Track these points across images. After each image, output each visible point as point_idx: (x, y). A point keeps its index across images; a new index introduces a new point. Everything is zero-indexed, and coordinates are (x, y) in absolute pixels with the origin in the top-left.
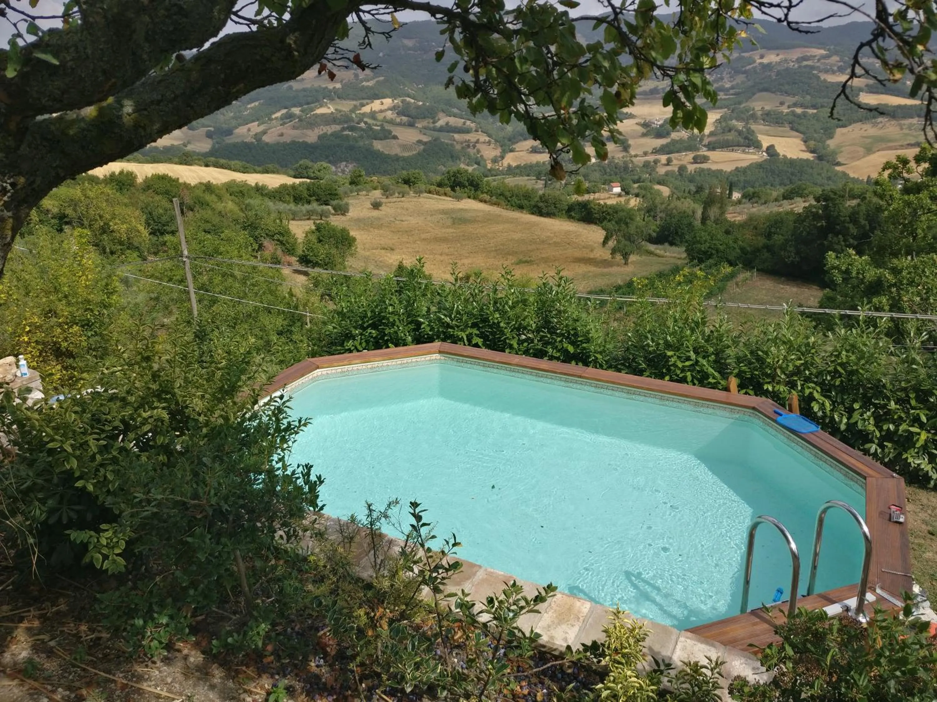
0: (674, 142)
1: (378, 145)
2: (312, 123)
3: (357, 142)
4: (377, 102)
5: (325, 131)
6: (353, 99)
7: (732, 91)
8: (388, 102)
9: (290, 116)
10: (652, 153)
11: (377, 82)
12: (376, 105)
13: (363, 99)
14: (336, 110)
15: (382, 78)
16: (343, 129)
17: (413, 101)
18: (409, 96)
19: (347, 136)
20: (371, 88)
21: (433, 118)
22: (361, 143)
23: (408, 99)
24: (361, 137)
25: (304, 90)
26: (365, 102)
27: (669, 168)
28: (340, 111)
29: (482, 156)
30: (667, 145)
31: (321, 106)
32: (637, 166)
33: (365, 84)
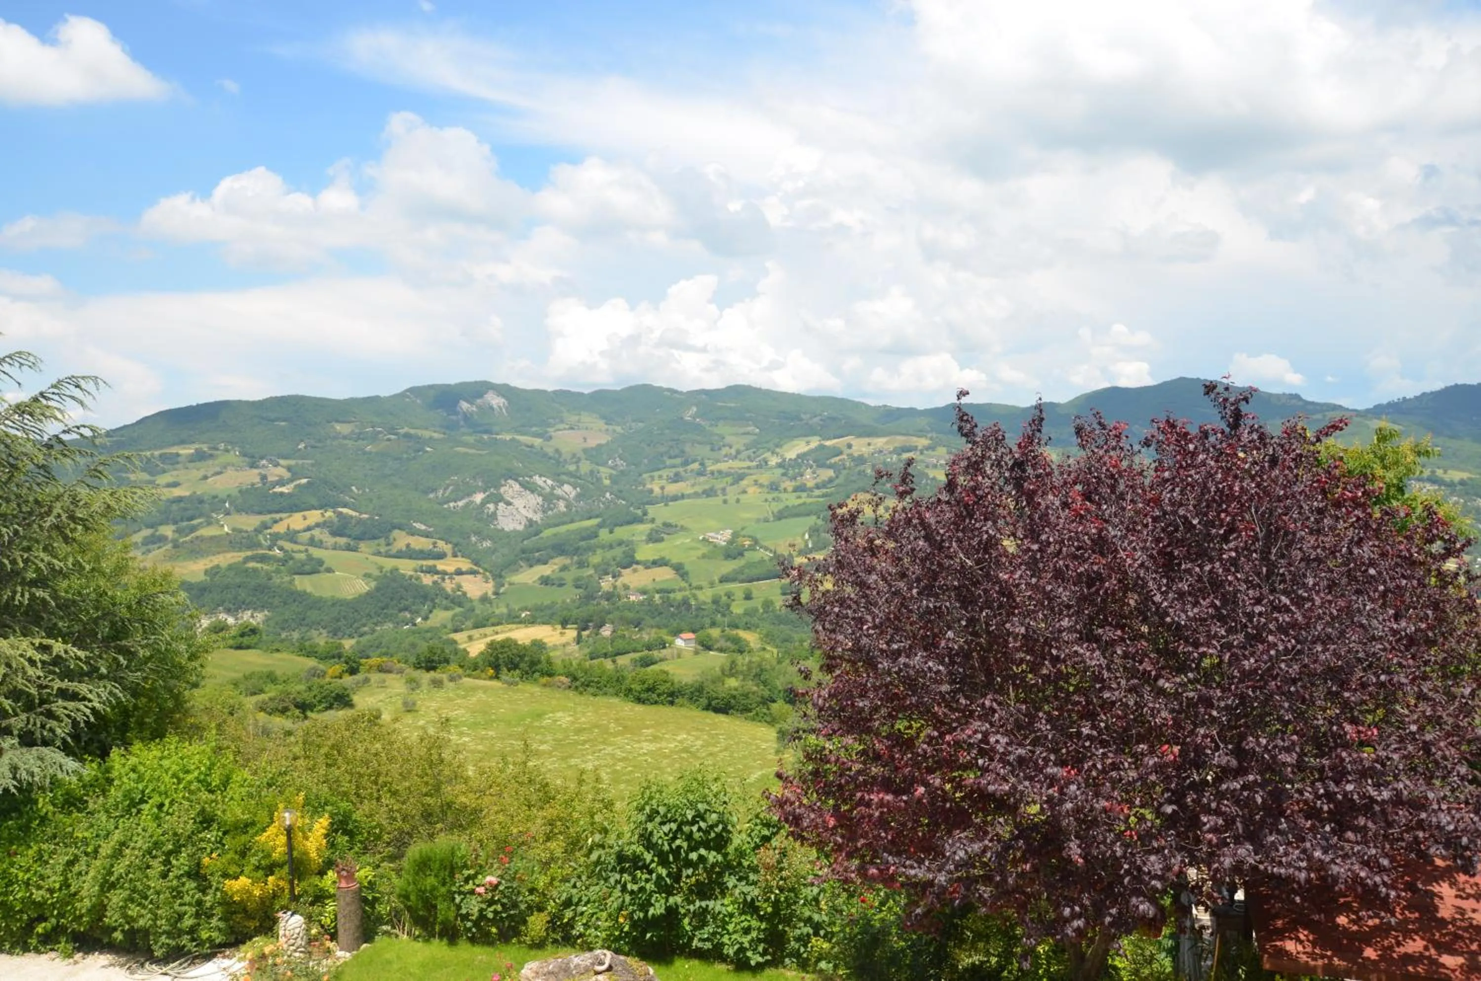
0: (750, 565)
1: (303, 583)
2: (196, 551)
3: (270, 579)
4: (298, 516)
5: (216, 562)
6: (260, 513)
7: (817, 492)
8: (315, 516)
9: (159, 540)
10: (721, 582)
11: (296, 486)
12: (296, 521)
13: (277, 512)
14: (234, 530)
15: (304, 481)
16: (247, 559)
17: (354, 514)
18: (345, 506)
19: (255, 570)
20: (290, 495)
21: (387, 538)
22: (277, 580)
23: (345, 510)
24: (278, 571)
25: (180, 500)
26: (277, 516)
27: (750, 604)
28: (241, 531)
29: (465, 594)
30: (740, 571)
31: (209, 524)
32: (705, 603)
33: (278, 489)
